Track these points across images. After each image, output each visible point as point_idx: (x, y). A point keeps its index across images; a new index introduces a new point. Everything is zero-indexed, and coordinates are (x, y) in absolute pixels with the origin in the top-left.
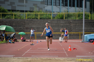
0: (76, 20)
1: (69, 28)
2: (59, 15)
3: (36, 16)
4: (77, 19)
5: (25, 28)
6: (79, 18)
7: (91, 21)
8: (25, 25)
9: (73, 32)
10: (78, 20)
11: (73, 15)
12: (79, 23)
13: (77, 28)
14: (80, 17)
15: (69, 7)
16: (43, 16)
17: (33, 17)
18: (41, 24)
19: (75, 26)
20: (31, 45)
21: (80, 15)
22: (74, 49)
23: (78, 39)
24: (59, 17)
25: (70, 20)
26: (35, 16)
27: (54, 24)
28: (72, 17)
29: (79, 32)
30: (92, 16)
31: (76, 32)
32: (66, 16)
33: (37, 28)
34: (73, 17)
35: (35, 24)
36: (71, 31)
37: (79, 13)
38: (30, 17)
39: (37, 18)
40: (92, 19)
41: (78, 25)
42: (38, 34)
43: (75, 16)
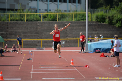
0: (73, 22)
1: (64, 33)
2: (51, 16)
3: (21, 17)
4: (74, 20)
5: (8, 33)
6: (76, 19)
7: (92, 24)
8: (8, 30)
9: (69, 37)
10: (75, 22)
11: (68, 15)
12: (77, 26)
13: (74, 33)
14: (78, 17)
15: (58, 3)
16: (29, 17)
17: (17, 18)
18: (28, 28)
19: (72, 29)
20: (28, 59)
21: (77, 15)
22: (86, 66)
23: (76, 47)
24: (50, 18)
25: (65, 22)
26: (19, 17)
27: (45, 28)
28: (66, 18)
29: (77, 37)
30: (92, 17)
31: (73, 38)
32: (60, 17)
33: (24, 33)
34: (68, 17)
35: (20, 28)
36: (67, 36)
37: (76, 13)
38: (14, 19)
39: (22, 20)
40: (93, 21)
41: (75, 28)
42: (26, 41)
43: (70, 16)
